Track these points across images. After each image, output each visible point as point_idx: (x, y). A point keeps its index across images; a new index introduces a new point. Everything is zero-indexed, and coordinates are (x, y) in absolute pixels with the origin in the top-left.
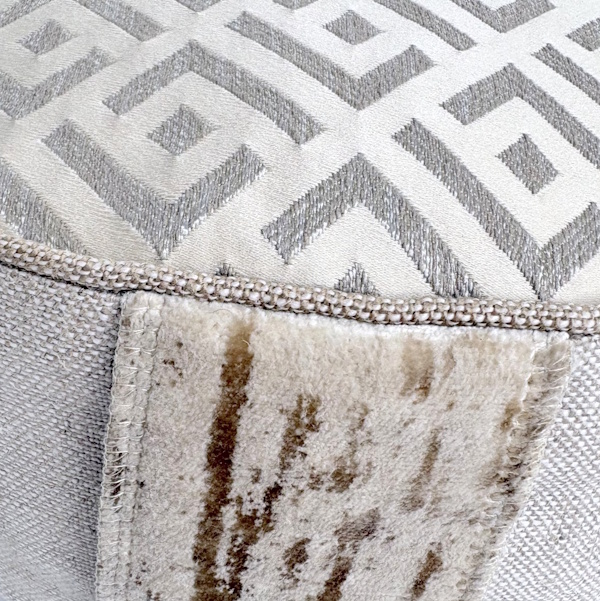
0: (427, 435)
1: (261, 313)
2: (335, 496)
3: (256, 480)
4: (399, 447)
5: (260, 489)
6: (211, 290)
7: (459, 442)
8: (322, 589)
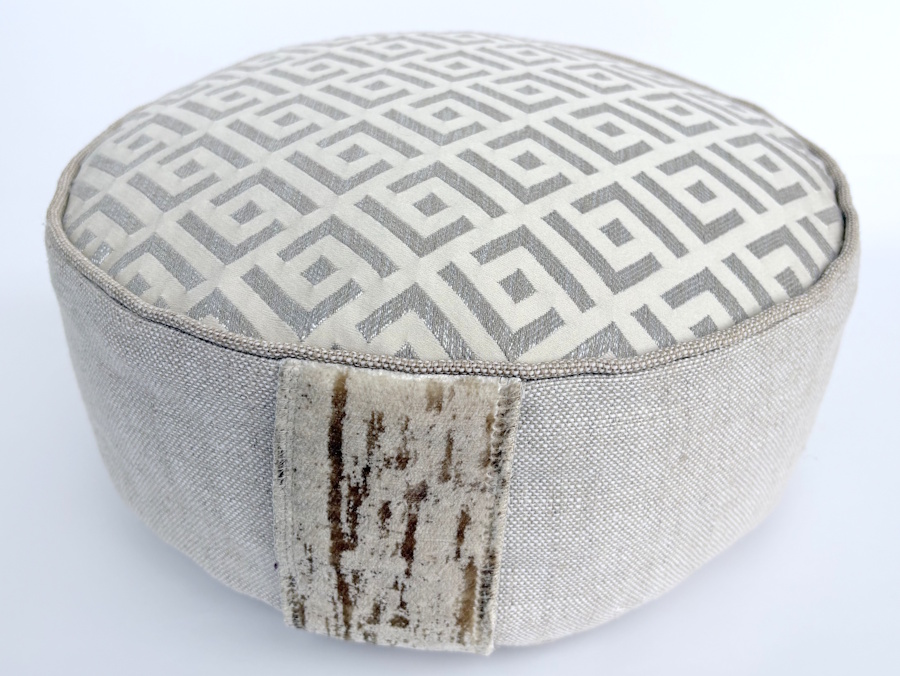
0: (445, 434)
1: (353, 368)
2: (400, 472)
3: (356, 463)
4: (430, 442)
5: (359, 469)
6: (326, 356)
7: (463, 439)
8: (404, 536)
